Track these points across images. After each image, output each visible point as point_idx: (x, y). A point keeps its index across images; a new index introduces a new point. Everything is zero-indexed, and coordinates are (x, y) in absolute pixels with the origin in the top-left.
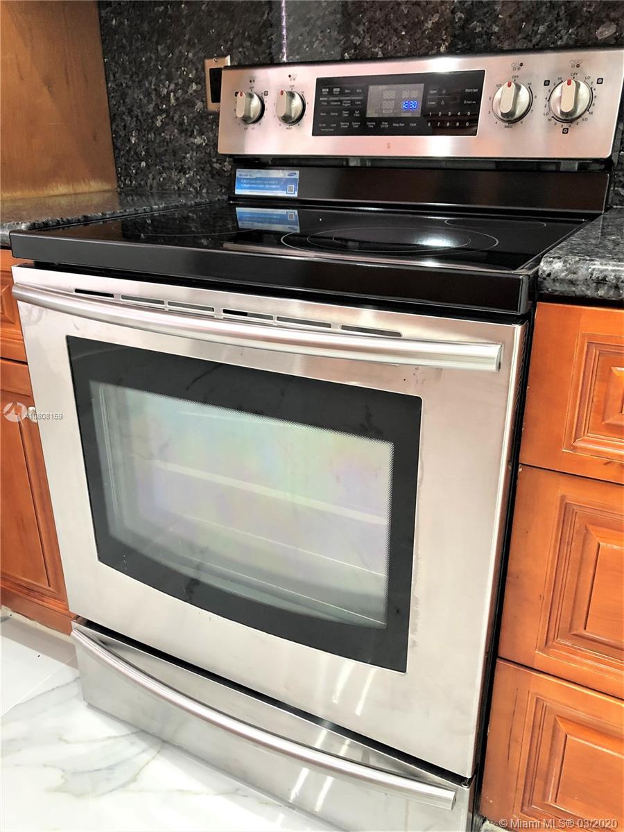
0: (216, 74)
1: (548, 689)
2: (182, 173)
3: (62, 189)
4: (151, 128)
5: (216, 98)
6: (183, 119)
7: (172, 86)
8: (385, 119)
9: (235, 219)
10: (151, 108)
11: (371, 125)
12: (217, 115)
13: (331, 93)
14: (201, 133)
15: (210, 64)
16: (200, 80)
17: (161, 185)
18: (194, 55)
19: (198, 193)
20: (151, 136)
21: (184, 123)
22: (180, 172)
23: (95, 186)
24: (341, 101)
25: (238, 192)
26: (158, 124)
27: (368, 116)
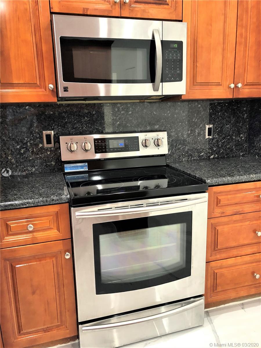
2: (33, 167)
4: (19, 153)
6: (34, 150)
7: (29, 140)
8: (115, 148)
10: (18, 147)
11: (111, 150)
13: (98, 142)
15: (45, 133)
16: (41, 138)
18: (38, 130)
21: (34, 151)
22: (32, 167)
24: (102, 144)
25: (66, 171)
26: (22, 152)
27: (110, 147)
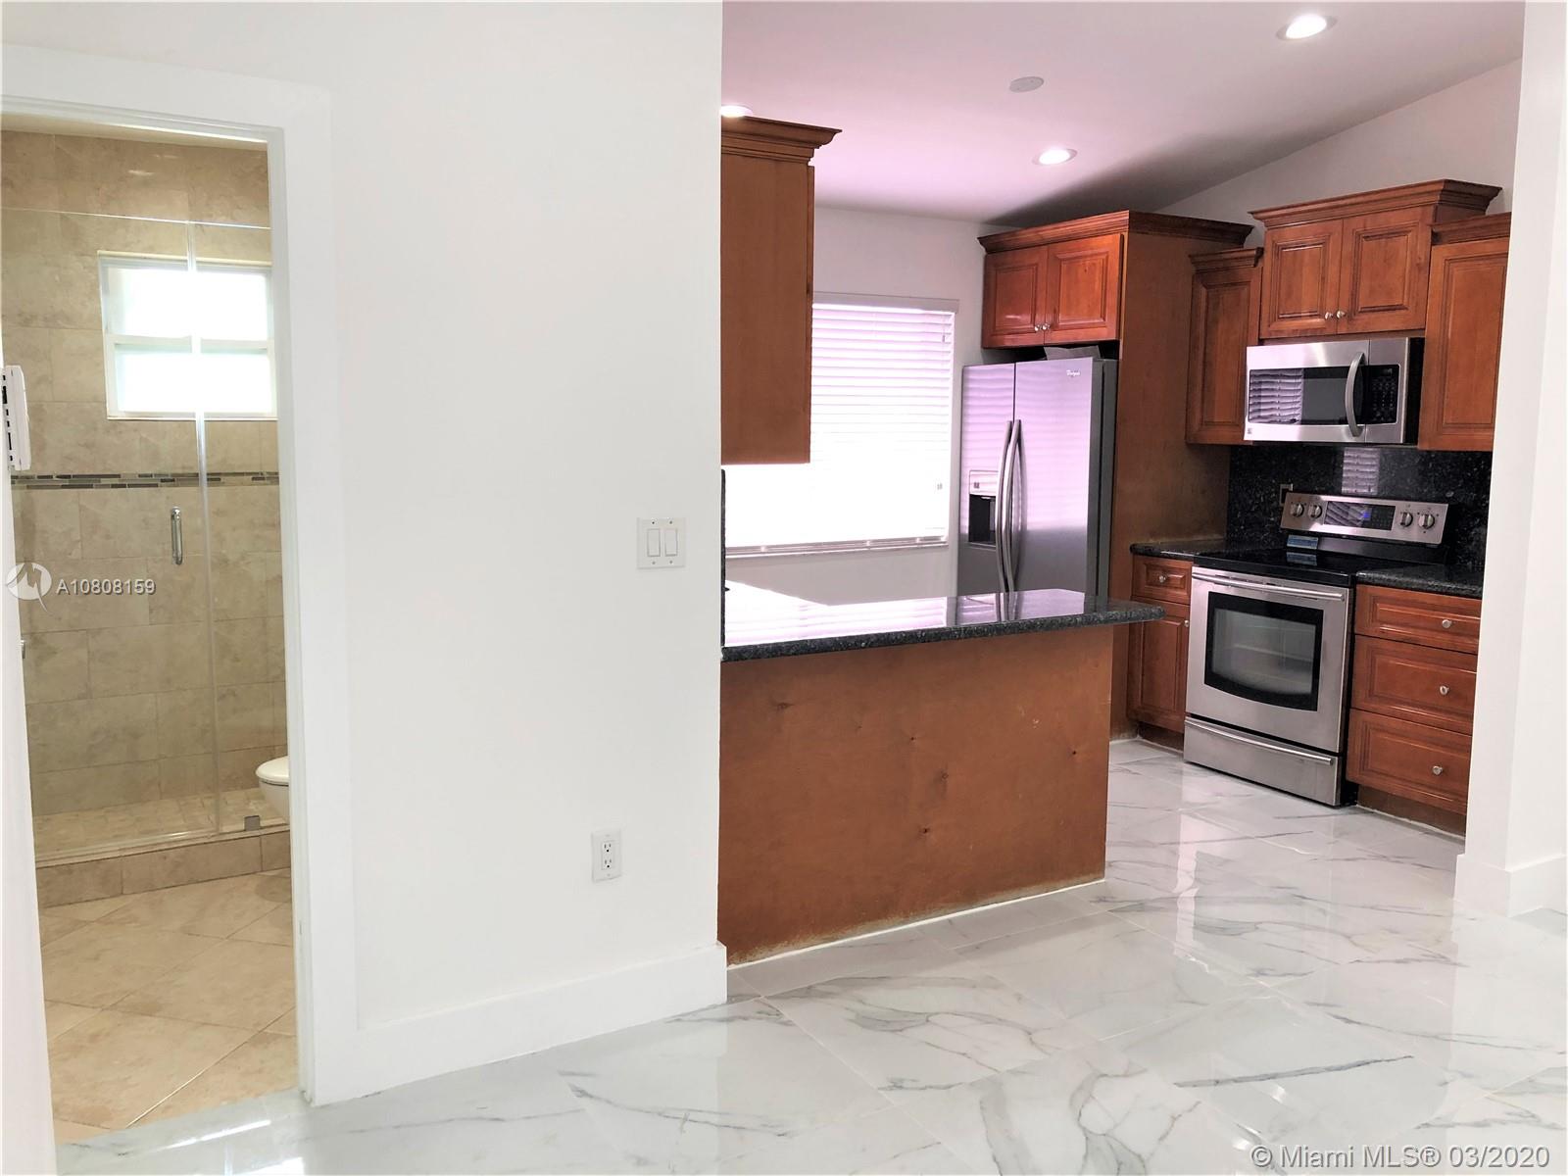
0: (1285, 491)
1: (1368, 717)
2: (1262, 534)
3: (1201, 538)
4: (1249, 511)
5: (1283, 501)
6: (1266, 509)
7: (1263, 494)
9: (1286, 558)
10: (1250, 502)
12: (1282, 508)
14: (1274, 516)
15: (1283, 486)
16: (1277, 493)
17: (1251, 538)
18: (1275, 482)
19: (1269, 543)
20: (1249, 514)
23: (1216, 536)
25: (1288, 545)
26: (1253, 509)
